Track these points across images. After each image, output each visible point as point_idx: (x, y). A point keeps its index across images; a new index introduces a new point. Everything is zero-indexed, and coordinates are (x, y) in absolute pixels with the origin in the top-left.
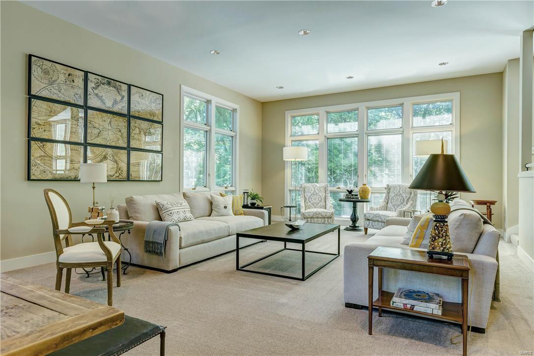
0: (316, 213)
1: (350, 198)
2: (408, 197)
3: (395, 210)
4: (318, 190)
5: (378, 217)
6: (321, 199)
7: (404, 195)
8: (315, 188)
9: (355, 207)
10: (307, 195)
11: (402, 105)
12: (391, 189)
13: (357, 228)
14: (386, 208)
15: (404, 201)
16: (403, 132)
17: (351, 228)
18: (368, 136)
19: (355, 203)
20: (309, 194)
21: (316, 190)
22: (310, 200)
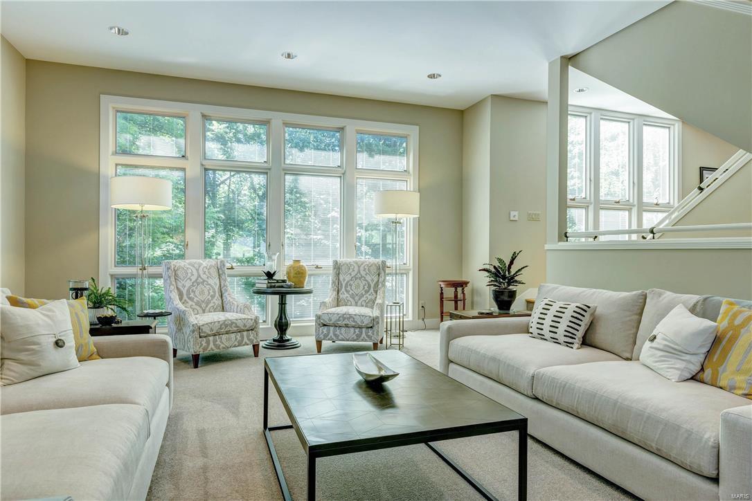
0: (225, 324)
1: (274, 287)
2: (376, 280)
3: (356, 303)
4: (205, 273)
5: (348, 319)
6: (214, 292)
7: (369, 278)
8: (197, 270)
9: (282, 304)
10: (184, 286)
11: (341, 129)
12: (343, 267)
13: (287, 343)
14: (338, 303)
15: (369, 287)
16: (344, 174)
17: (277, 344)
18: (285, 173)
19: (283, 295)
20: (188, 284)
21: (201, 272)
22: (192, 295)
